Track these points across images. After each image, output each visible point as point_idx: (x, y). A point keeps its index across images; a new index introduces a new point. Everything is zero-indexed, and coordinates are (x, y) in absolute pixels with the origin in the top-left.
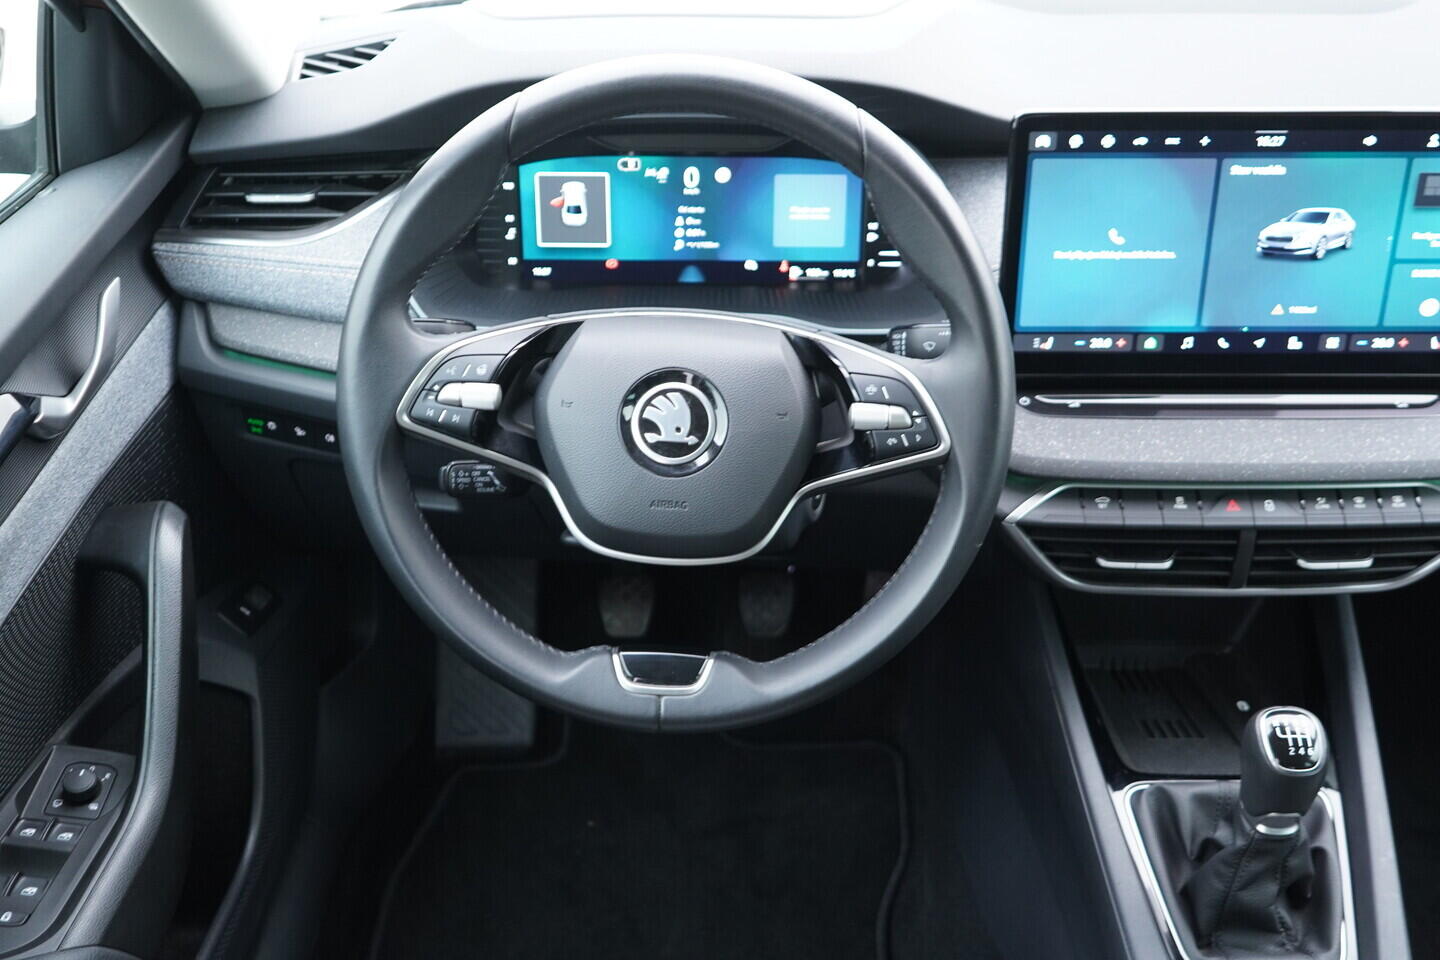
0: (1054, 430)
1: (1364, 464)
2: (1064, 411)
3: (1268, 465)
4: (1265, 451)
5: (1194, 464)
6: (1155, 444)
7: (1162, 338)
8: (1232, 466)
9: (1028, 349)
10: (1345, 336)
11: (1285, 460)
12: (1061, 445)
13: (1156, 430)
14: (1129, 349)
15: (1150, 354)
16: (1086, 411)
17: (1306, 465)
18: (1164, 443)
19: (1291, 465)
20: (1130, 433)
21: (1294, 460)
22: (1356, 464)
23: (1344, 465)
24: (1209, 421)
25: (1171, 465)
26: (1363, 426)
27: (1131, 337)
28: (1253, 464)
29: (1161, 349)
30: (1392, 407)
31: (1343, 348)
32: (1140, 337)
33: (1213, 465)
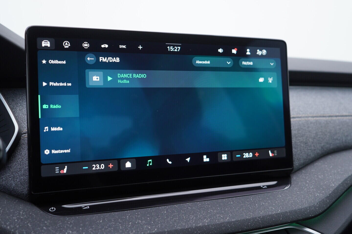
0: (71, 224)
1: (259, 217)
2: (79, 211)
3: (208, 225)
4: (205, 218)
6: (138, 223)
7: (134, 160)
9: (52, 175)
10: (229, 153)
12: (75, 232)
14: (116, 169)
15: (129, 170)
16: (93, 210)
18: (144, 222)
19: (222, 223)
20: (122, 219)
22: (256, 218)
24: (169, 206)
26: (251, 198)
27: (116, 161)
28: (200, 226)
29: (135, 168)
30: (259, 188)
31: (230, 159)
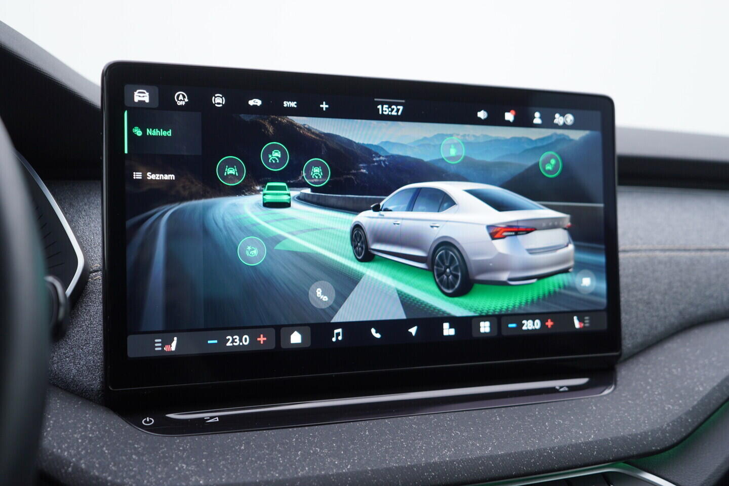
0: (184, 450)
1: (552, 449)
2: (200, 427)
3: (452, 462)
5: (367, 472)
6: (315, 453)
7: (308, 329)
8: (410, 468)
9: (147, 354)
10: (494, 320)
11: (469, 455)
12: (193, 468)
13: (314, 437)
14: (272, 346)
15: (297, 349)
16: (226, 425)
17: (491, 458)
18: (326, 452)
20: (282, 444)
21: (478, 453)
23: (532, 453)
25: (338, 475)
27: (273, 331)
29: (308, 345)
30: (553, 390)
31: (495, 334)
32: (283, 330)
33: (389, 470)
